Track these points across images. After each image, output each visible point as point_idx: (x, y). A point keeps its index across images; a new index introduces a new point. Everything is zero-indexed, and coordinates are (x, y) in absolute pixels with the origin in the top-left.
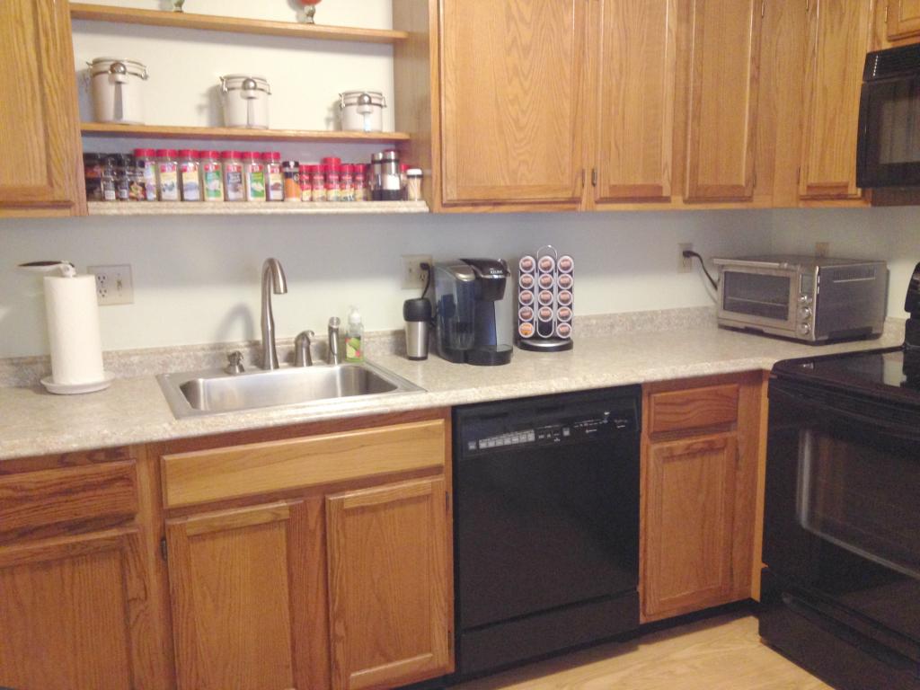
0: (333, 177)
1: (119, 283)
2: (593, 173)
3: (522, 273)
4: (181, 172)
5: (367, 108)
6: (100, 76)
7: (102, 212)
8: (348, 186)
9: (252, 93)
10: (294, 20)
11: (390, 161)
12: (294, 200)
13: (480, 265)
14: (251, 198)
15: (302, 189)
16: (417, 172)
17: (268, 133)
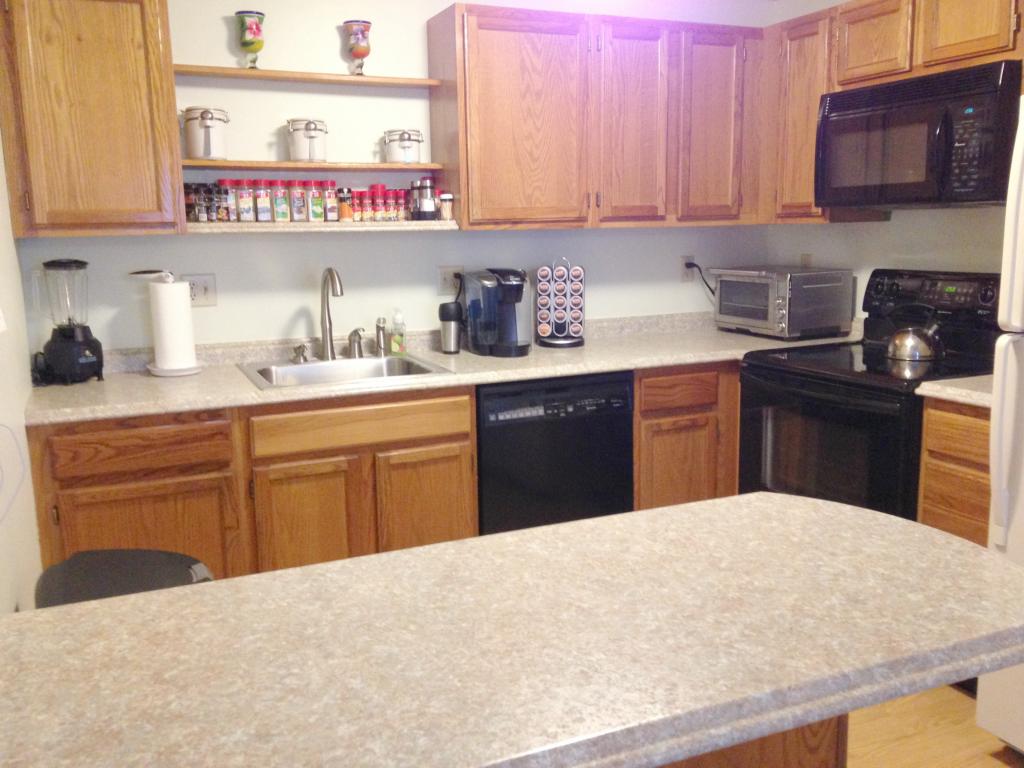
0: (380, 201)
1: (206, 289)
2: (597, 197)
3: (540, 281)
4: (255, 199)
5: (407, 143)
6: (191, 122)
7: (198, 231)
8: (392, 208)
9: (313, 133)
10: (347, 72)
11: (426, 187)
12: (347, 220)
13: (501, 274)
14: (312, 218)
15: (354, 210)
16: (448, 196)
17: (326, 165)
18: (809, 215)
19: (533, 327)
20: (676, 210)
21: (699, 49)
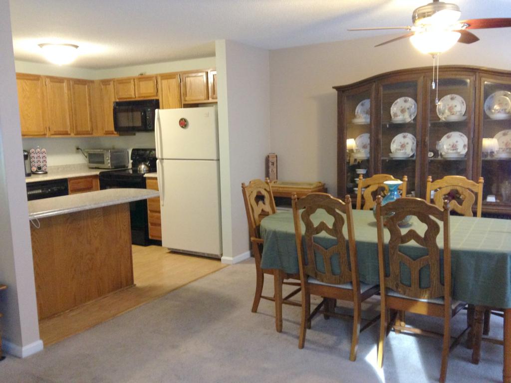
2: (49, 128)
18: (113, 134)
19: (30, 168)
20: (74, 132)
21: (76, 86)
